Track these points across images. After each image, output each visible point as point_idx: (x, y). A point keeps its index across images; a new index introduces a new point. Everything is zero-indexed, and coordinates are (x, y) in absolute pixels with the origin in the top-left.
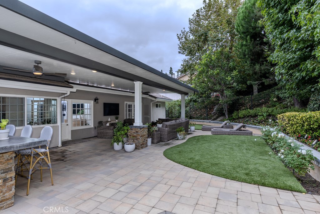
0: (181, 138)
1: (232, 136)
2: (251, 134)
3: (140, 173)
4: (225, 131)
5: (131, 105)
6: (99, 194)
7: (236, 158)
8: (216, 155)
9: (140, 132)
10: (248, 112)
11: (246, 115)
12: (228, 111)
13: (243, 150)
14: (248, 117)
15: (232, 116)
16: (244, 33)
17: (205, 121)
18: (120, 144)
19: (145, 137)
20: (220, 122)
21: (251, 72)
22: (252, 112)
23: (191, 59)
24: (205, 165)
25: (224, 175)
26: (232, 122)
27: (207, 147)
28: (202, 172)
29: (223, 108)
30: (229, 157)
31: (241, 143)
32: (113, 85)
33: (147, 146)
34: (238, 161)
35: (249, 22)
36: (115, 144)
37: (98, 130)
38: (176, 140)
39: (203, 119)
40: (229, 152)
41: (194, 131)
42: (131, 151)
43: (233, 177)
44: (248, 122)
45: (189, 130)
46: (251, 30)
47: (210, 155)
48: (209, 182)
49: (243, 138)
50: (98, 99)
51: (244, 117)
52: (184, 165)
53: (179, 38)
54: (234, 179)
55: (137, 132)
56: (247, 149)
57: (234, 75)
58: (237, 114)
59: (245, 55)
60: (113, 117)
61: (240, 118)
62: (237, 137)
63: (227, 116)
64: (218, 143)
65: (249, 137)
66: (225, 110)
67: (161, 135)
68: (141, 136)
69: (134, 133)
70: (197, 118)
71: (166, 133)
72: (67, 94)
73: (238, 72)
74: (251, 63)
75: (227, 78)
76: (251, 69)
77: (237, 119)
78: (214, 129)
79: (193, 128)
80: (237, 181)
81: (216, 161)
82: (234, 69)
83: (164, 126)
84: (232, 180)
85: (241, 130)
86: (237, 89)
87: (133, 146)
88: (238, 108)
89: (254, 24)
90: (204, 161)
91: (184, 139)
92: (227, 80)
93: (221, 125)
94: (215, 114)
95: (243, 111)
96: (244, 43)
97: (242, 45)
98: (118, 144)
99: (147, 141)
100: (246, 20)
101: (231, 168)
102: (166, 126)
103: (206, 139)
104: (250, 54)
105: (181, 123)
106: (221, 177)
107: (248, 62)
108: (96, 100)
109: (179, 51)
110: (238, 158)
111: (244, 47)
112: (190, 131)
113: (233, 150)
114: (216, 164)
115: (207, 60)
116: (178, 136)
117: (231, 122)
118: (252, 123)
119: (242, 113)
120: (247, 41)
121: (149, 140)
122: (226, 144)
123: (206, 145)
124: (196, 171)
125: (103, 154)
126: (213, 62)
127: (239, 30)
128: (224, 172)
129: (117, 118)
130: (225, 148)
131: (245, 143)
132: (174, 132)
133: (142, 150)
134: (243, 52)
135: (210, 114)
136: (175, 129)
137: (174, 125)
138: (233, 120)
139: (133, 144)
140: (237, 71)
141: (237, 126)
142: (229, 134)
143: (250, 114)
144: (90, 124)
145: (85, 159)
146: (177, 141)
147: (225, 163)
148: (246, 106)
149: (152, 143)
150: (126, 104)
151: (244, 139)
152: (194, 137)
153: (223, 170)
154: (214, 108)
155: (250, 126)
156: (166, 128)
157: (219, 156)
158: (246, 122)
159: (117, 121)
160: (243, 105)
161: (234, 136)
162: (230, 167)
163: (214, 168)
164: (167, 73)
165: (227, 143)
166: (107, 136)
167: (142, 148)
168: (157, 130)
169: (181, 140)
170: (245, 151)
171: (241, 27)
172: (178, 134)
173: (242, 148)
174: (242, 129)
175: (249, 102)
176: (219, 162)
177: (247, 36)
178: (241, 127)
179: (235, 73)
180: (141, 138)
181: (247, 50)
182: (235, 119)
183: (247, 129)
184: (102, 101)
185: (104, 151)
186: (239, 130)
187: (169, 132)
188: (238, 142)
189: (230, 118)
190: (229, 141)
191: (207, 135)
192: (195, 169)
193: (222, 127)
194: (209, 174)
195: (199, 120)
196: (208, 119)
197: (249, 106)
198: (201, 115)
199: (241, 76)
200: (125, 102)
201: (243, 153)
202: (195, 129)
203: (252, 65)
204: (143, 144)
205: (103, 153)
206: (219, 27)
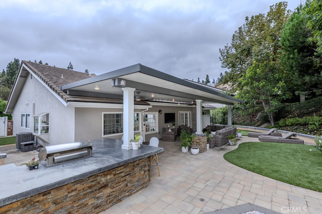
0: (232, 144)
1: (282, 143)
2: (303, 142)
3: (214, 172)
4: (274, 139)
5: (183, 114)
6: (194, 185)
7: (294, 167)
8: (274, 163)
9: (202, 139)
10: (297, 120)
11: (295, 123)
12: (274, 119)
13: (298, 159)
14: (297, 125)
15: (279, 123)
16: (290, 47)
17: (249, 127)
18: (187, 147)
19: (205, 143)
20: (265, 129)
21: (299, 83)
22: (301, 120)
23: (232, 71)
24: (266, 171)
25: (287, 181)
26: (279, 129)
27: (261, 154)
28: (266, 176)
29: (268, 116)
30: (287, 165)
31: (294, 152)
32: (173, 100)
33: (206, 151)
34: (297, 170)
35: (297, 37)
36: (183, 148)
37: (162, 135)
38: (228, 145)
39: (247, 126)
40: (285, 160)
41: (241, 137)
42: (197, 154)
43: (296, 184)
44: (297, 130)
45: (236, 135)
46: (300, 45)
47: (267, 162)
48: (275, 185)
49: (294, 146)
50: (161, 111)
51: (292, 125)
52: (247, 170)
53: (221, 52)
54: (298, 185)
55: (199, 139)
56: (302, 159)
57: (280, 85)
58: (284, 122)
59: (292, 67)
60: (171, 124)
61: (288, 126)
62: (288, 145)
63: (273, 124)
64: (271, 151)
65: (300, 145)
66: (271, 118)
67: (216, 141)
68: (203, 143)
69: (197, 140)
70: (241, 124)
71: (220, 140)
72: (146, 109)
73: (284, 83)
74: (300, 75)
75: (273, 90)
76: (300, 80)
77: (284, 126)
78: (262, 136)
79: (239, 135)
80: (301, 187)
81: (275, 168)
82: (280, 79)
83: (218, 134)
84: (296, 186)
85: (291, 139)
86: (283, 98)
87: (198, 151)
88: (284, 115)
89: (302, 39)
90: (264, 167)
91: (235, 145)
92: (274, 91)
93: (268, 132)
94: (259, 121)
95: (291, 119)
96: (291, 56)
97: (289, 58)
98: (185, 148)
99: (206, 146)
100: (294, 36)
101: (292, 175)
102: (220, 134)
103: (256, 146)
104: (298, 65)
105: (230, 131)
106: (285, 182)
107: (296, 74)
108: (160, 111)
109: (222, 65)
110: (296, 167)
111: (291, 60)
112: (237, 137)
113: (288, 159)
114: (277, 171)
115: (252, 73)
116: (230, 141)
117: (277, 129)
118: (302, 132)
119: (289, 121)
120: (294, 54)
121: (208, 145)
122: (279, 153)
123: (259, 152)
124: (260, 175)
125: (175, 156)
126: (257, 75)
127: (285, 45)
128: (287, 179)
129: (174, 125)
130: (279, 156)
131: (299, 153)
132: (226, 139)
133: (204, 154)
134: (290, 64)
135: (253, 120)
136: (226, 136)
137: (225, 133)
138: (280, 127)
139: (197, 149)
140: (283, 81)
141: (285, 134)
142: (278, 141)
143: (299, 122)
144: (156, 130)
145: (166, 158)
146: (230, 147)
147: (284, 170)
148: (293, 114)
149: (210, 147)
150: (180, 113)
151: (296, 147)
152: (244, 143)
153: (285, 177)
154: (257, 115)
155: (300, 134)
156: (219, 135)
157: (277, 164)
158: (294, 130)
159: (174, 127)
160: (289, 112)
161: (284, 144)
162: (290, 175)
163: (276, 175)
164: (204, 80)
165: (280, 151)
166: (170, 139)
167: (204, 152)
168: (213, 137)
169: (233, 146)
170: (301, 160)
171: (287, 42)
172: (229, 141)
173: (297, 157)
174: (292, 137)
175: (296, 109)
176: (279, 169)
177: (294, 49)
178: (291, 136)
179: (281, 84)
180: (202, 144)
181: (294, 63)
182: (282, 127)
183: (297, 137)
184: (164, 112)
185: (175, 152)
186: (289, 139)
187: (222, 139)
188: (290, 151)
189: (276, 126)
190: (281, 150)
191: (256, 142)
192: (259, 174)
193: (270, 134)
194: (273, 179)
195: (242, 126)
196: (251, 125)
197: (297, 114)
198: (244, 122)
199: (287, 86)
200: (179, 112)
201: (300, 162)
202: (242, 135)
203: (301, 76)
204: (204, 149)
205: (175, 154)
206: (263, 43)
